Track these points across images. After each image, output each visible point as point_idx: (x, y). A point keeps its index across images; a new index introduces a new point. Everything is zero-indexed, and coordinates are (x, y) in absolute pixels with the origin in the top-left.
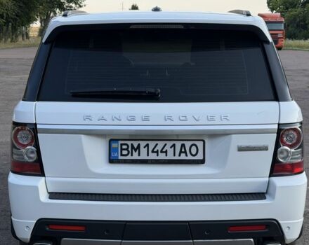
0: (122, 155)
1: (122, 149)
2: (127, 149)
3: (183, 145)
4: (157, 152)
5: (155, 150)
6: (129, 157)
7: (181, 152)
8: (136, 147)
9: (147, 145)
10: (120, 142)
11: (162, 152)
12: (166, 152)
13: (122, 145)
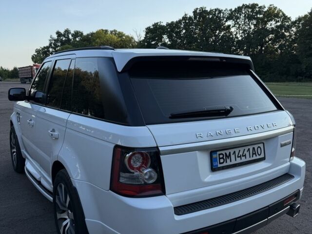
0: (220, 163)
1: (220, 158)
2: (223, 158)
3: (254, 148)
4: (240, 157)
5: (239, 156)
6: (225, 164)
7: (253, 154)
8: (228, 154)
9: (235, 152)
10: (218, 153)
11: (243, 156)
12: (245, 156)
13: (219, 155)
